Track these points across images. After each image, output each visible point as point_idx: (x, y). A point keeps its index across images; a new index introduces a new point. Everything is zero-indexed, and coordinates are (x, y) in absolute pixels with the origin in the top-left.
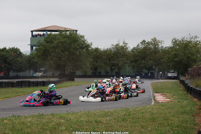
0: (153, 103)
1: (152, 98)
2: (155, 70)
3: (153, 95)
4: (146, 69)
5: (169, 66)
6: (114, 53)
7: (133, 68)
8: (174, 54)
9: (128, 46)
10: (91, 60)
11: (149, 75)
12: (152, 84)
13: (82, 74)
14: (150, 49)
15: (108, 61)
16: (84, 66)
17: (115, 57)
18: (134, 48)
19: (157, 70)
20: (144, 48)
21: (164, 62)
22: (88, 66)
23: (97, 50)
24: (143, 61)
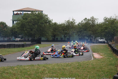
0: (93, 59)
1: (92, 55)
2: (92, 37)
3: (92, 54)
4: (87, 36)
5: (102, 35)
6: (66, 26)
7: (79, 36)
8: (105, 27)
9: (75, 21)
10: (52, 30)
11: (89, 40)
12: (91, 46)
13: (45, 40)
14: (90, 24)
15: (63, 31)
16: (47, 34)
17: (67, 28)
18: (79, 23)
19: (94, 37)
20: (86, 23)
21: (99, 32)
22: (50, 34)
23: (55, 24)
24: (85, 32)
